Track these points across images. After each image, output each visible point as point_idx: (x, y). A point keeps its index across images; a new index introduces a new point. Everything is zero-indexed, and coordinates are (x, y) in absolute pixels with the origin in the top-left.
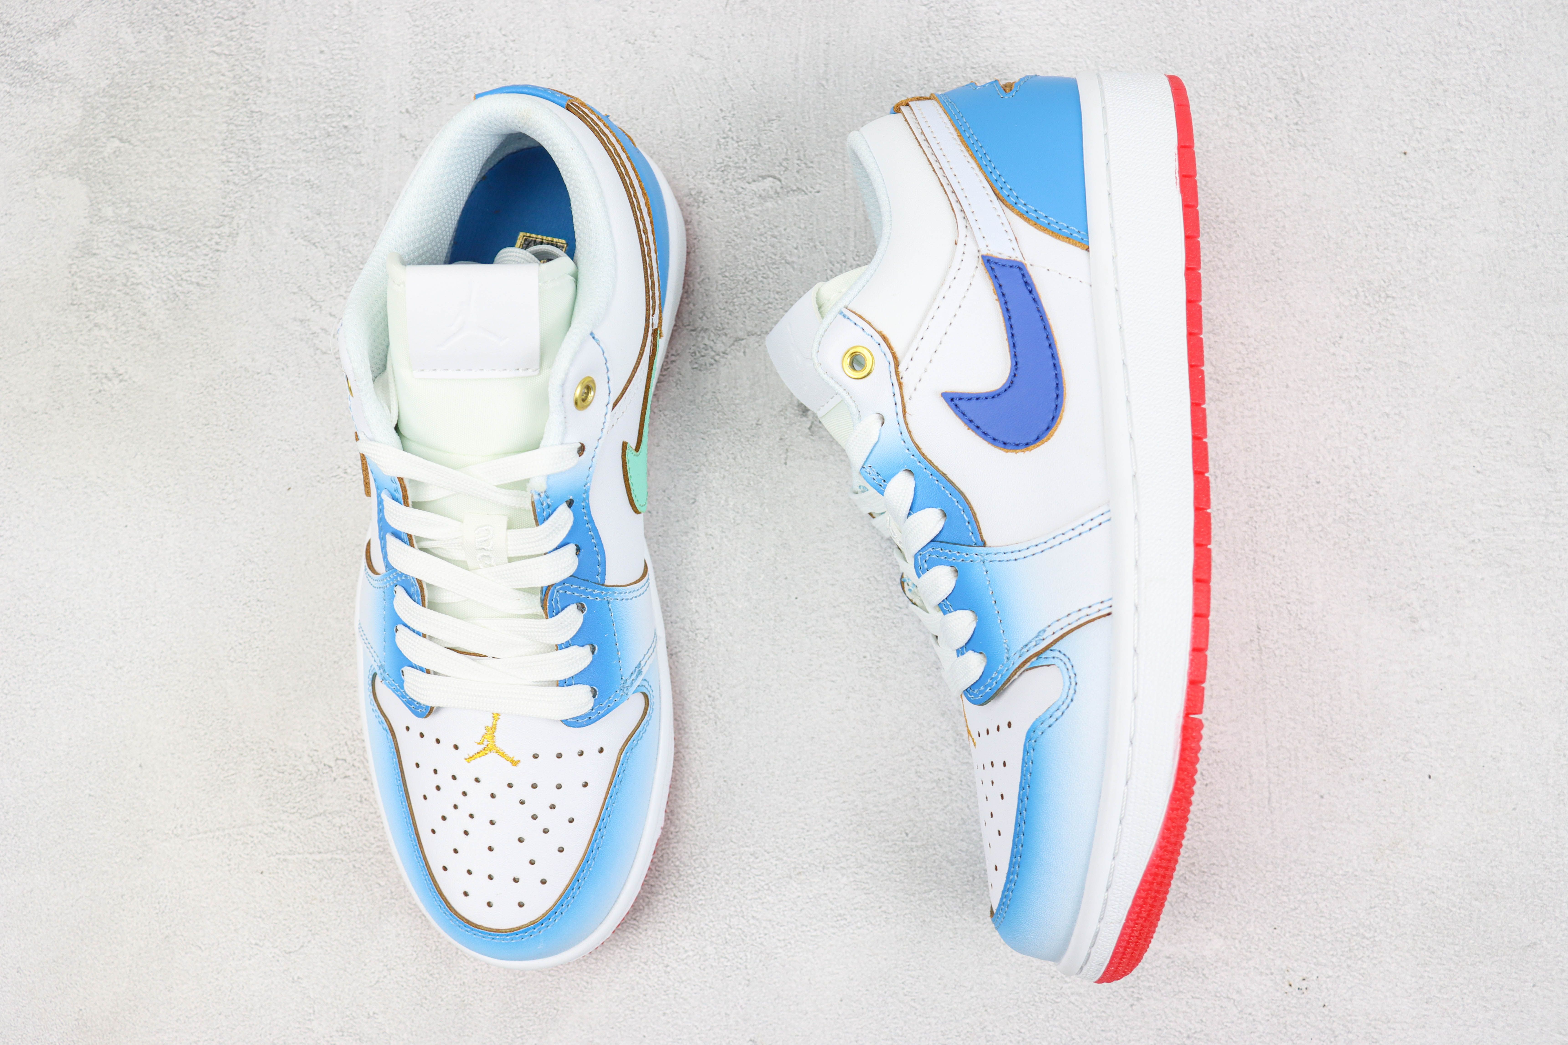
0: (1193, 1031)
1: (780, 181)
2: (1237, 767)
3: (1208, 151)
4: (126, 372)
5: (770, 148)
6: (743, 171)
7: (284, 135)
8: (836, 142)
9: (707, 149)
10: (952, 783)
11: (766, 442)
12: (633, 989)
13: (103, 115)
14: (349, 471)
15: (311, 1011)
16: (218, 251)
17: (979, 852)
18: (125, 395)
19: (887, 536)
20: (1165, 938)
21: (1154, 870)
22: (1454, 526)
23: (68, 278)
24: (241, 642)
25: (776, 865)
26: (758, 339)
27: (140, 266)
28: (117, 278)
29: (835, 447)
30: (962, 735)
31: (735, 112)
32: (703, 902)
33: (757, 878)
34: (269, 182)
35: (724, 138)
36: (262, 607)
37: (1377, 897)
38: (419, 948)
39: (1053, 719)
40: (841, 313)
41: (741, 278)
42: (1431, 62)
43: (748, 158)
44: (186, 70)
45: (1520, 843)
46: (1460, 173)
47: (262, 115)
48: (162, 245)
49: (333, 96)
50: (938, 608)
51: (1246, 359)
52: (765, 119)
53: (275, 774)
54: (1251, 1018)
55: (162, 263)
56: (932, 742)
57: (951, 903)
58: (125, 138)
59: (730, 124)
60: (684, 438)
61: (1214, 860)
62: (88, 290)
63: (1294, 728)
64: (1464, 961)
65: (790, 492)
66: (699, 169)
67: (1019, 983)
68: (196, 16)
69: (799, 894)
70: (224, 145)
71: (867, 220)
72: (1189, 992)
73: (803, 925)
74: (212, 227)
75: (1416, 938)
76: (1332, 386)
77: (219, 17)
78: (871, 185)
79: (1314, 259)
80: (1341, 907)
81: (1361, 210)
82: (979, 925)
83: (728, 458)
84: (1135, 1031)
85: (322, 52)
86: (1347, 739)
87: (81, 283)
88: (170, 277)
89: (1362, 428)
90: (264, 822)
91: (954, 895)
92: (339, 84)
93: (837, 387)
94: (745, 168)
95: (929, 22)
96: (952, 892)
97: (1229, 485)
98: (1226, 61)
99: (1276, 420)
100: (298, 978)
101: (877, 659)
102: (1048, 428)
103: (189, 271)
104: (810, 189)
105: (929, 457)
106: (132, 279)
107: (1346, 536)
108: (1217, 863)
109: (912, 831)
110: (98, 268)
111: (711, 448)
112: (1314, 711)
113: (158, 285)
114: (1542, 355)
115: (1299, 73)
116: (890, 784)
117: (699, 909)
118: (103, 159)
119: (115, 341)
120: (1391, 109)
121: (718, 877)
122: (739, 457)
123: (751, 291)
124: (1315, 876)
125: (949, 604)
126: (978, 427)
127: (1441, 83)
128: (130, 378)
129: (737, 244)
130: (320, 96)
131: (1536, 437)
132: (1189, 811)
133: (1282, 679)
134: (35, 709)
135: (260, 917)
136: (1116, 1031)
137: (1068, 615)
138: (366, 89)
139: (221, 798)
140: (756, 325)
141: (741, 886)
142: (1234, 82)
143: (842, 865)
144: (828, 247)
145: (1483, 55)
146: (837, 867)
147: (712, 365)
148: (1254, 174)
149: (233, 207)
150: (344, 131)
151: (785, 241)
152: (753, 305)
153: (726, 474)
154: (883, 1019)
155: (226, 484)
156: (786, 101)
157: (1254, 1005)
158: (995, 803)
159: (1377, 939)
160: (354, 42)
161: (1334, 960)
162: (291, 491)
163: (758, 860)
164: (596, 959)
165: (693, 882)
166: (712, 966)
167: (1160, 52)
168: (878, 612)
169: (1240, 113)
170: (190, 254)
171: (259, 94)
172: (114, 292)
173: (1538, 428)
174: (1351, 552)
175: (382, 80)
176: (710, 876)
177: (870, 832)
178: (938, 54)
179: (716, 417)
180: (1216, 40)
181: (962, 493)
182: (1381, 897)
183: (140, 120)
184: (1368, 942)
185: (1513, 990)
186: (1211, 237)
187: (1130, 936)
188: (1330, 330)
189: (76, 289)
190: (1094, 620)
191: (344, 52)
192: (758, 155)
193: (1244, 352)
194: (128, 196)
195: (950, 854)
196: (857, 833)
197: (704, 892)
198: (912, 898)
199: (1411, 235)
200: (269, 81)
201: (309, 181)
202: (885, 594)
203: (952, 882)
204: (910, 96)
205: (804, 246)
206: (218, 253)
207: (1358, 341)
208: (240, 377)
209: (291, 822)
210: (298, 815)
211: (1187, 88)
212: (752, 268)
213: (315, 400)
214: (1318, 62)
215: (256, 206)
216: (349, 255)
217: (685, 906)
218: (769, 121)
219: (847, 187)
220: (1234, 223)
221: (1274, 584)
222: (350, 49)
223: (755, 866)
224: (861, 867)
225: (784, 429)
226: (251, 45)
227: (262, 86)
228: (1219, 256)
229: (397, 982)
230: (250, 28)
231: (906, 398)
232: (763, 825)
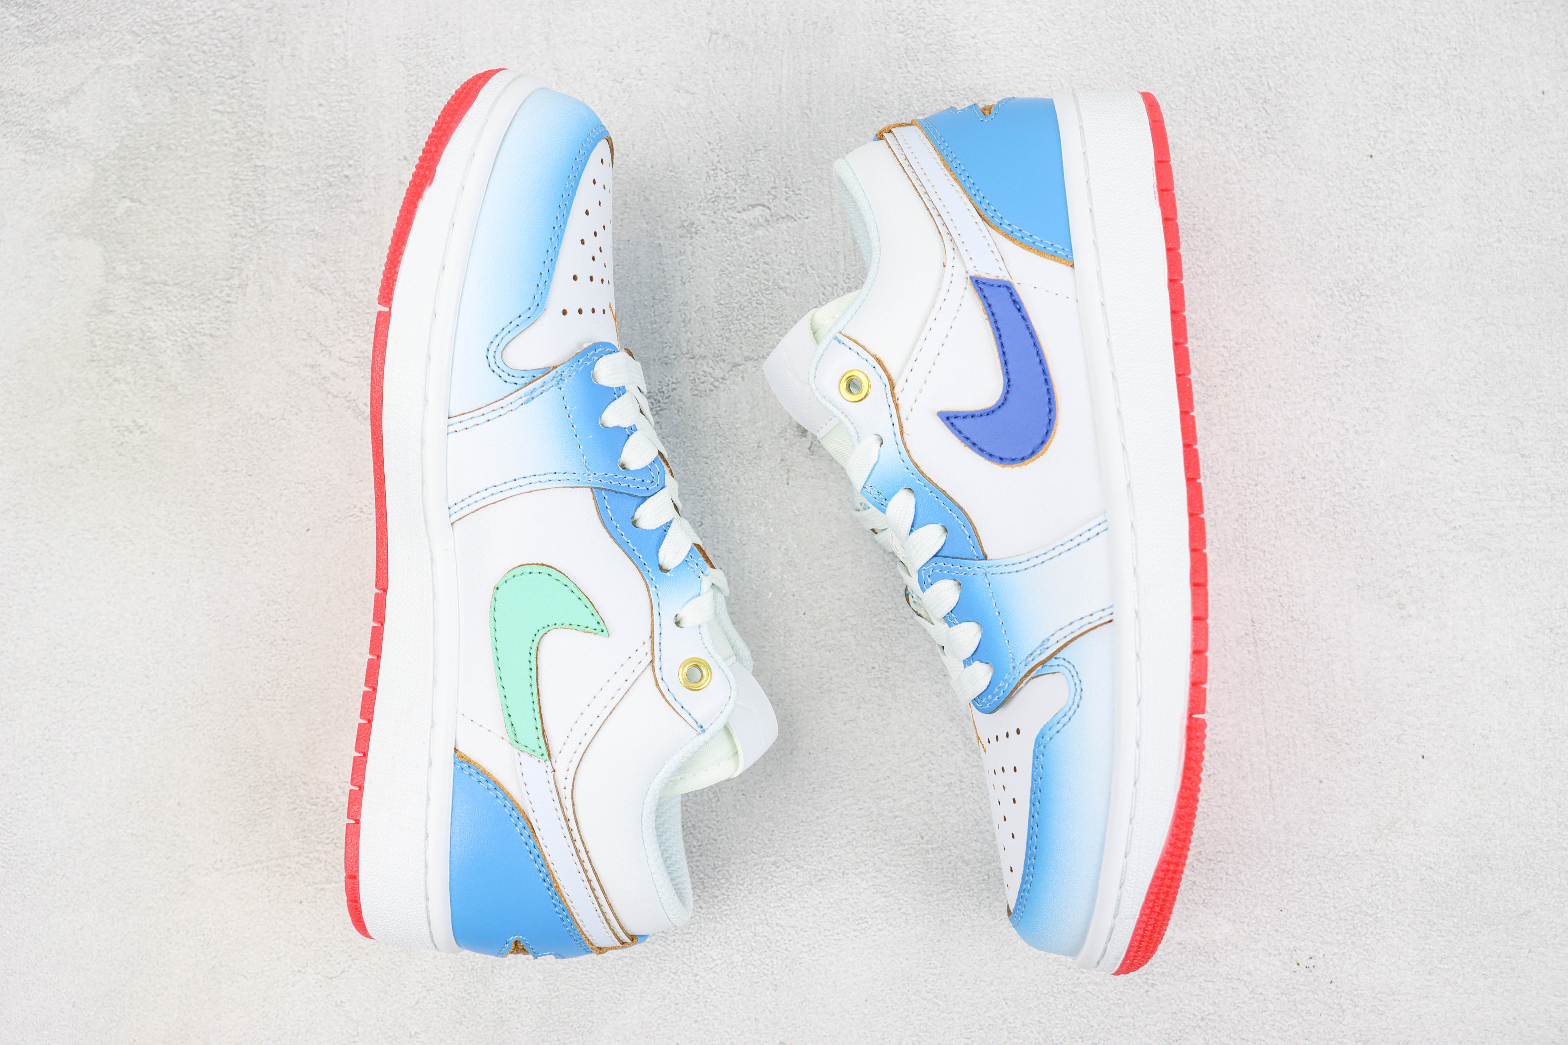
0: (1207, 1013)
1: (769, 209)
2: (1239, 757)
3: (1182, 162)
4: (146, 424)
5: (758, 178)
6: (733, 201)
7: (288, 187)
8: (822, 168)
9: (697, 181)
10: (964, 786)
11: (768, 464)
12: (664, 999)
13: (114, 177)
14: (365, 510)
15: (355, 1033)
16: (229, 302)
17: (993, 851)
18: (146, 446)
19: (890, 550)
20: (1176, 925)
21: (1165, 866)
22: (1435, 514)
23: (86, 335)
24: (269, 680)
25: (797, 873)
26: (755, 364)
27: (155, 320)
28: (134, 333)
29: (835, 465)
30: (971, 739)
31: (723, 144)
32: (728, 912)
33: (779, 886)
34: (275, 233)
35: (713, 170)
36: (287, 645)
37: (1378, 875)
38: (456, 969)
39: (1060, 725)
40: (836, 338)
41: (736, 305)
42: (1392, 68)
43: (737, 187)
44: (191, 130)
45: (1511, 816)
46: (1425, 173)
47: (265, 168)
48: (175, 300)
49: (333, 147)
50: (943, 621)
51: (1229, 362)
52: (753, 149)
53: (309, 806)
54: (1262, 998)
55: (176, 316)
56: (943, 747)
57: (968, 901)
58: (135, 197)
59: (718, 156)
60: (689, 463)
61: (1220, 848)
62: (106, 347)
63: (1291, 717)
64: (1463, 932)
65: (793, 511)
66: (690, 201)
67: (1037, 975)
68: (198, 76)
69: (821, 900)
70: (230, 199)
71: (855, 243)
72: (1201, 975)
73: (826, 930)
74: (223, 279)
75: (1416, 912)
76: (1312, 384)
77: (221, 77)
78: (858, 210)
79: (1289, 262)
80: (1343, 887)
81: (1332, 212)
82: (996, 921)
83: (732, 481)
84: (1151, 1016)
85: (320, 105)
86: (1343, 724)
87: (100, 339)
88: (185, 330)
89: (1343, 423)
90: (300, 853)
91: (971, 893)
92: (339, 135)
93: (835, 410)
94: (735, 198)
95: (906, 49)
96: (968, 891)
97: (1218, 485)
98: (1195, 74)
99: (1260, 419)
100: (341, 1002)
101: (885, 669)
102: (1043, 443)
103: (202, 323)
104: (799, 215)
105: (928, 475)
106: (148, 334)
107: (1333, 529)
108: (1223, 850)
109: (927, 834)
110: (116, 324)
111: (715, 471)
112: (1310, 699)
113: (172, 339)
114: (1511, 345)
115: (1266, 83)
116: (903, 789)
117: (724, 918)
118: (116, 219)
119: (135, 394)
120: (1355, 114)
121: (742, 888)
122: (742, 479)
123: (747, 317)
124: (1318, 858)
125: (954, 617)
126: (974, 444)
127: (1402, 87)
128: (150, 429)
129: (730, 273)
130: (320, 148)
131: (1509, 425)
132: (1196, 808)
133: (1278, 670)
134: (75, 754)
135: (302, 945)
136: (1133, 1017)
137: (1071, 623)
138: (364, 139)
139: (257, 832)
140: (753, 350)
141: (764, 895)
142: (1204, 94)
143: (860, 870)
144: (819, 271)
145: (1440, 59)
146: (856, 872)
147: (712, 391)
148: (1228, 182)
149: (242, 260)
150: (345, 180)
151: (777, 267)
152: (748, 330)
153: (731, 496)
154: (907, 1017)
155: (247, 528)
156: (771, 131)
157: (1264, 985)
158: (1007, 807)
159: (1379, 916)
160: (351, 94)
161: (1339, 937)
162: (310, 531)
163: (779, 869)
164: (627, 972)
165: (717, 893)
166: (740, 973)
167: (1131, 67)
168: (884, 623)
169: (1212, 124)
170: (203, 306)
171: (262, 148)
172: (131, 347)
173: (1511, 416)
174: (1338, 543)
175: (379, 130)
176: (734, 886)
177: (886, 837)
178: (916, 79)
179: (718, 442)
180: (1185, 54)
181: (961, 509)
182: (1382, 875)
183: (149, 180)
184: (1370, 919)
185: (1510, 957)
186: (1189, 245)
187: (1145, 930)
188: (1308, 329)
189: (95, 346)
190: (1096, 627)
191: (342, 104)
192: (747, 185)
193: (1227, 355)
194: (141, 254)
195: (965, 854)
196: (874, 838)
197: (728, 902)
198: (930, 898)
199: (1381, 234)
200: (271, 135)
201: (313, 231)
202: (890, 605)
203: (968, 881)
204: (892, 123)
205: (796, 271)
206: (229, 305)
207: (1335, 339)
208: (255, 423)
209: (326, 852)
210: (332, 845)
211: (1159, 101)
212: (746, 295)
213: (329, 443)
214: (1283, 71)
215: (263, 257)
216: (355, 300)
217: (711, 916)
218: (756, 151)
219: (834, 212)
220: (1211, 230)
221: (1265, 578)
222: (347, 100)
223: (777, 875)
224: (880, 871)
225: (785, 450)
226: (252, 102)
227: (265, 141)
228: (1198, 263)
229: (436, 1002)
230: (251, 85)
231: (903, 419)
232: (782, 835)
